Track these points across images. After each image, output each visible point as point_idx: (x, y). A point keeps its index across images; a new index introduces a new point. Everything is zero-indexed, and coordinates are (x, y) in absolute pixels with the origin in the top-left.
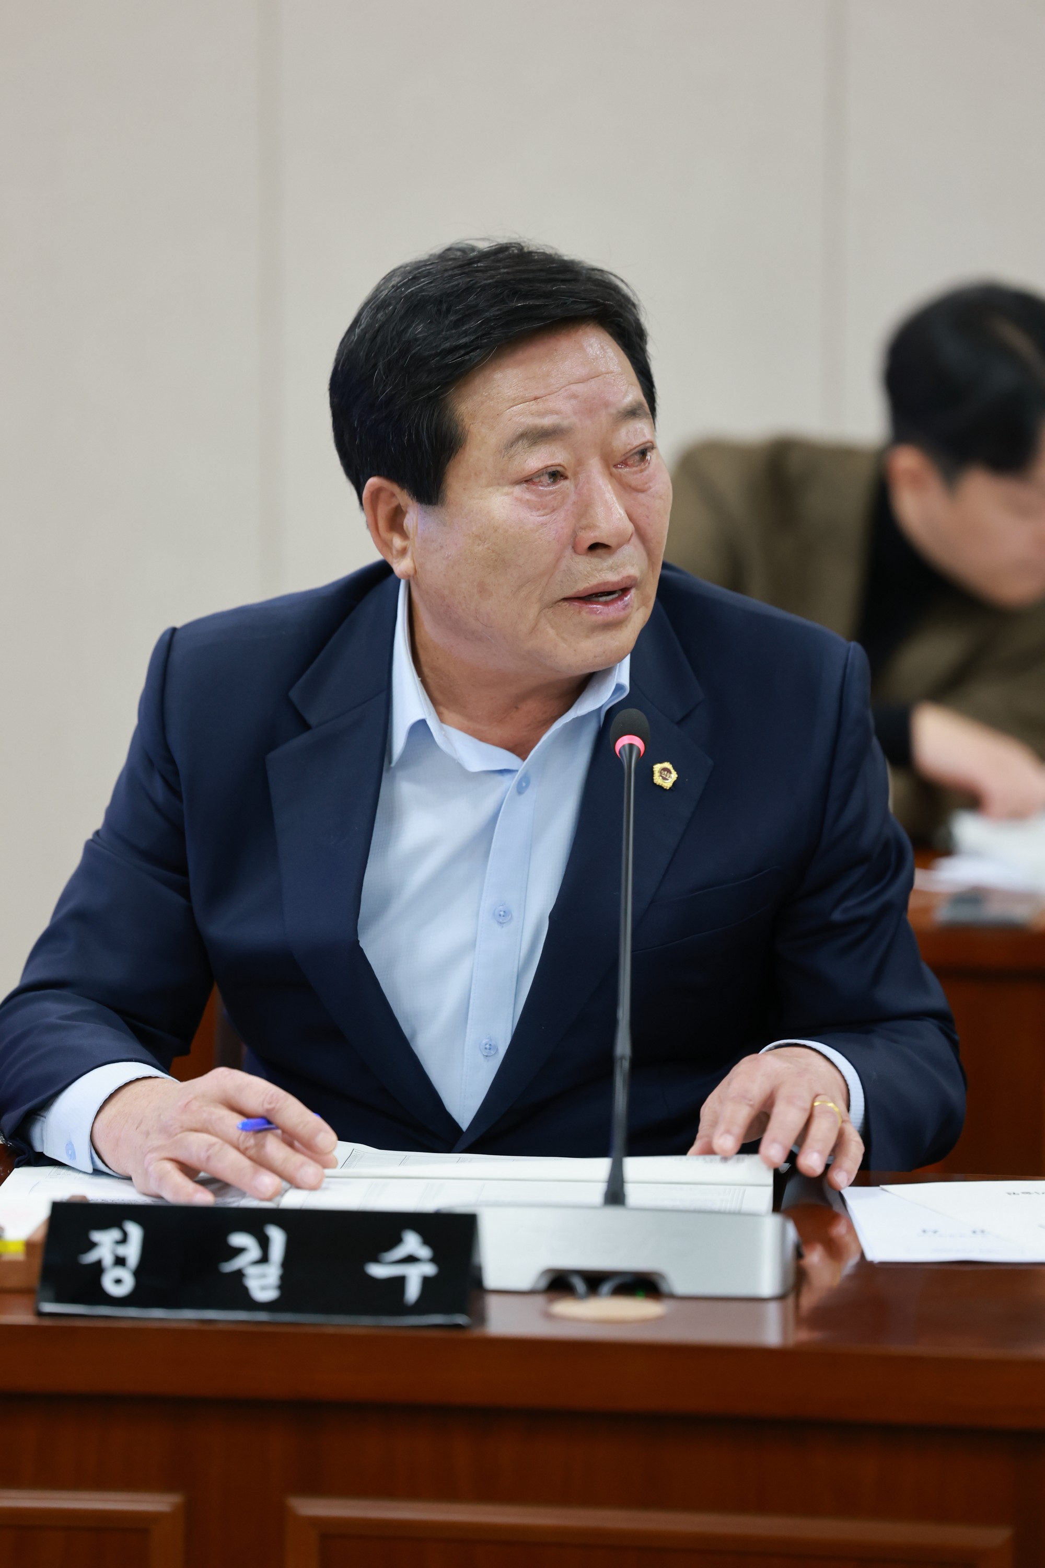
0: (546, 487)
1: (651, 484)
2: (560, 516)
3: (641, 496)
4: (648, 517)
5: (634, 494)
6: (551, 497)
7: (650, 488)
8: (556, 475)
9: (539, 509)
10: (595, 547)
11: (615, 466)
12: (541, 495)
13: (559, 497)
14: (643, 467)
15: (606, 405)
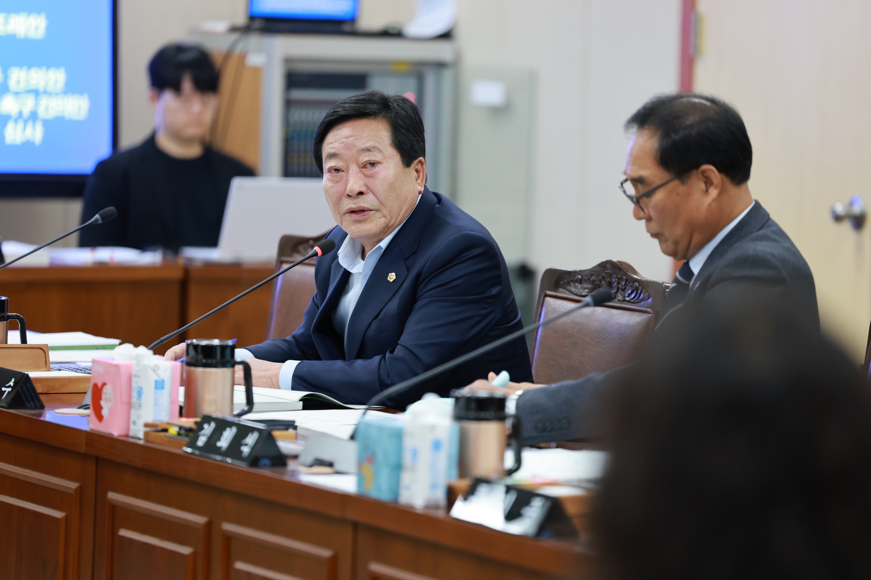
0: (335, 174)
1: (376, 175)
2: (339, 185)
3: (371, 179)
4: (373, 186)
5: (369, 178)
6: (335, 177)
7: (375, 176)
8: (337, 170)
9: (332, 182)
10: (349, 196)
11: (362, 168)
12: (332, 176)
13: (339, 178)
14: (371, 169)
15: (355, 146)
